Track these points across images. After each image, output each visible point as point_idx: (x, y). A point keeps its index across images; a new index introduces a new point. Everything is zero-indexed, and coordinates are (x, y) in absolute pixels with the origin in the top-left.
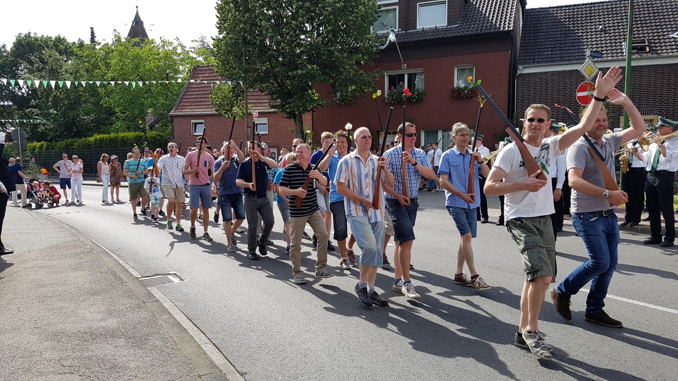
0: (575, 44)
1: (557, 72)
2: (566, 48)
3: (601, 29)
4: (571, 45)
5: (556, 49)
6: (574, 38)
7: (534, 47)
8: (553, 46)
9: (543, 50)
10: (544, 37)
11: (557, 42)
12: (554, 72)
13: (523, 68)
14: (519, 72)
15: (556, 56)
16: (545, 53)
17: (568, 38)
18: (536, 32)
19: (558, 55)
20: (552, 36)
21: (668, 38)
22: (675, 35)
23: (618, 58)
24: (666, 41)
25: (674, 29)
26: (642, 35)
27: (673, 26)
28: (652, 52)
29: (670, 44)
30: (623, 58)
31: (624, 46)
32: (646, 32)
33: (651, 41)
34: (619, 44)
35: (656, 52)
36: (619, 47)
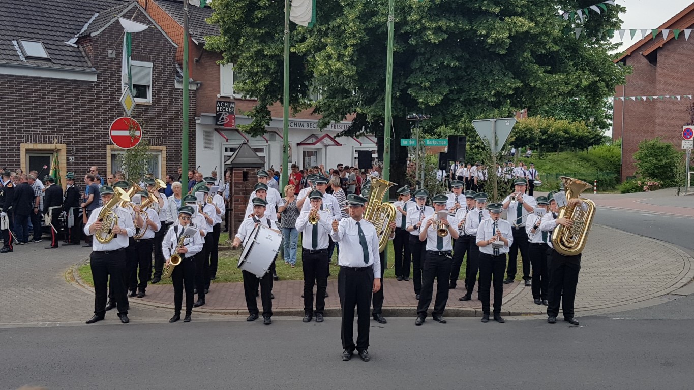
21: (65, 46)
22: (72, 42)
23: (16, 63)
24: (64, 48)
25: (67, 35)
26: (33, 35)
27: (66, 30)
28: (53, 61)
29: (71, 53)
30: (21, 63)
31: (17, 47)
32: (37, 31)
33: (47, 46)
34: (8, 42)
35: (59, 62)
36: (11, 48)
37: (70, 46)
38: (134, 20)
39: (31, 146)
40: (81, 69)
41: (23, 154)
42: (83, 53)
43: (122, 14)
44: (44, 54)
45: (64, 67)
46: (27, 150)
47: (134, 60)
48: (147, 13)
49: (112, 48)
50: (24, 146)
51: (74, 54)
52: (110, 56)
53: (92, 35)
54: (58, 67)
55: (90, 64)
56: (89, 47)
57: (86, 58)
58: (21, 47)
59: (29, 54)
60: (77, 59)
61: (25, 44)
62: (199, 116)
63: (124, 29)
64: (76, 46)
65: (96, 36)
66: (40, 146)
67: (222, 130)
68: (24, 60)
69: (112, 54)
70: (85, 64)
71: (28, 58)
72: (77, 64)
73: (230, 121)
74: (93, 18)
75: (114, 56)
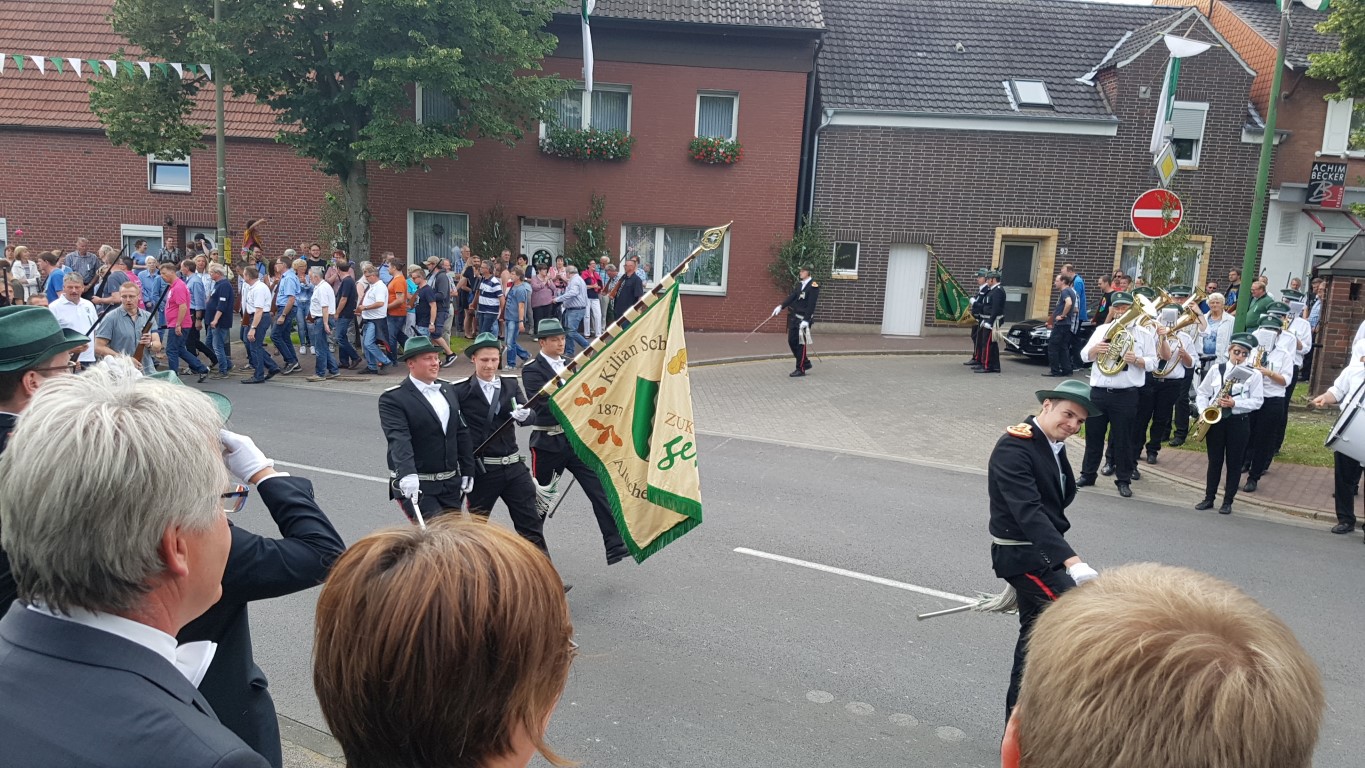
0: (919, 75)
1: (894, 128)
2: (903, 81)
3: (960, 50)
4: (911, 74)
5: (888, 80)
6: (914, 61)
7: (844, 70)
8: (878, 73)
9: (864, 79)
10: (859, 51)
11: (886, 66)
12: (889, 128)
13: (836, 113)
14: (824, 122)
15: (891, 95)
16: (870, 86)
17: (904, 60)
18: (841, 36)
19: (896, 95)
20: (874, 52)
21: (1077, 84)
22: (1086, 79)
23: (1004, 114)
24: (1075, 89)
25: (1082, 68)
26: (1033, 72)
27: (1079, 62)
28: (1057, 108)
29: (1083, 96)
30: (1012, 114)
31: (1008, 91)
32: (1038, 66)
33: (1050, 86)
34: (998, 84)
35: (1063, 109)
36: (1000, 92)
37: (1084, 84)
38: (1188, 36)
39: (1009, 231)
40: (1095, 118)
41: (997, 242)
42: (1102, 94)
43: (1169, 29)
44: (1044, 99)
45: (1071, 117)
46: (1003, 236)
47: (1179, 100)
48: (1211, 24)
49: (1146, 84)
50: (1001, 231)
51: (1088, 96)
52: (1141, 96)
53: (1119, 65)
54: (1063, 116)
55: (1109, 110)
56: (1112, 84)
57: (1105, 102)
58: (1014, 90)
59: (1024, 99)
60: (1091, 103)
61: (1019, 85)
62: (1277, 188)
63: (1169, 52)
64: (1092, 84)
65: (1125, 67)
66: (1022, 231)
67: (1316, 211)
68: (1017, 109)
69: (1145, 93)
70: (1102, 111)
71: (1022, 105)
72: (1091, 110)
73: (1335, 196)
74: (1124, 39)
75: (1148, 96)
